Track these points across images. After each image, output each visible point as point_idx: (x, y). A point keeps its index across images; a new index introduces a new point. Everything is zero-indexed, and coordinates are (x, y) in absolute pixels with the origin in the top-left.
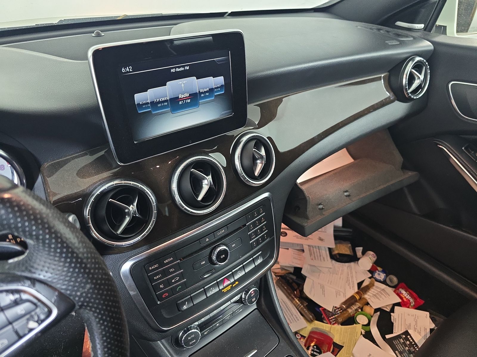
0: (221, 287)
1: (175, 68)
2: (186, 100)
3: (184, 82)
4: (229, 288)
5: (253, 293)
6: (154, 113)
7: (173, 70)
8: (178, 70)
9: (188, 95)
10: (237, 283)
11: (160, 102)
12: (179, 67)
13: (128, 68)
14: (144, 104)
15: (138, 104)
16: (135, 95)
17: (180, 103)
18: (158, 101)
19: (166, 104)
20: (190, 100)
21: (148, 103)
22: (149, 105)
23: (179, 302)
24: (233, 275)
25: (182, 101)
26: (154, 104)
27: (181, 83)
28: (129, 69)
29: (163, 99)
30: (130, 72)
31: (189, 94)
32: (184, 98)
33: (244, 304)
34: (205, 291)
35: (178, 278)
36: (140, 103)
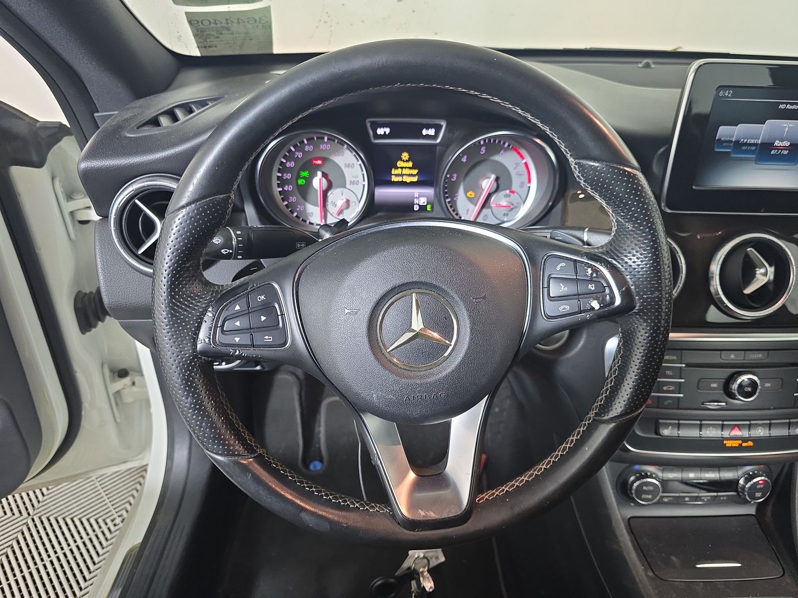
0: (726, 434)
1: (787, 104)
2: (782, 150)
3: (791, 125)
4: (735, 444)
5: (761, 484)
6: (733, 156)
7: (782, 107)
8: (788, 107)
9: (787, 144)
10: (750, 443)
11: (746, 144)
12: (792, 104)
13: (727, 91)
14: (726, 141)
15: (719, 140)
16: (721, 128)
17: (773, 152)
18: (745, 142)
19: (754, 148)
20: (787, 151)
21: (731, 141)
22: (732, 144)
23: (661, 421)
24: (750, 427)
25: (776, 151)
26: (738, 145)
27: (786, 125)
28: (729, 93)
29: (752, 141)
30: (728, 97)
31: (790, 144)
32: (781, 146)
33: (738, 494)
34: (701, 427)
35: (672, 388)
36: (722, 139)
